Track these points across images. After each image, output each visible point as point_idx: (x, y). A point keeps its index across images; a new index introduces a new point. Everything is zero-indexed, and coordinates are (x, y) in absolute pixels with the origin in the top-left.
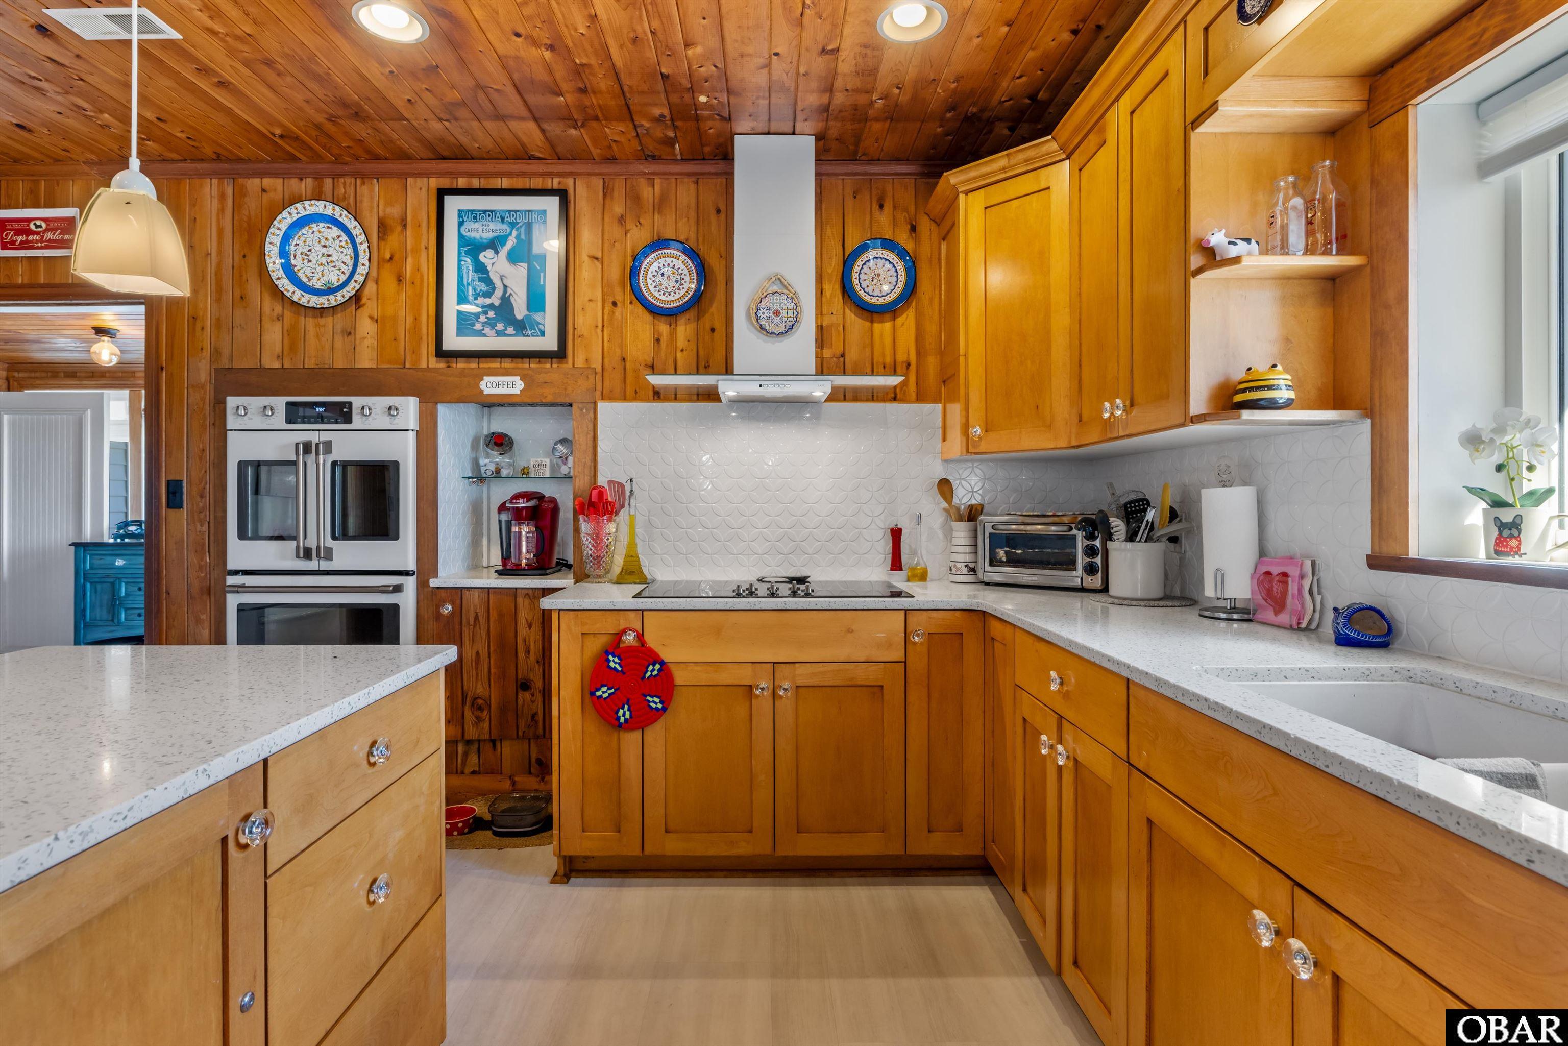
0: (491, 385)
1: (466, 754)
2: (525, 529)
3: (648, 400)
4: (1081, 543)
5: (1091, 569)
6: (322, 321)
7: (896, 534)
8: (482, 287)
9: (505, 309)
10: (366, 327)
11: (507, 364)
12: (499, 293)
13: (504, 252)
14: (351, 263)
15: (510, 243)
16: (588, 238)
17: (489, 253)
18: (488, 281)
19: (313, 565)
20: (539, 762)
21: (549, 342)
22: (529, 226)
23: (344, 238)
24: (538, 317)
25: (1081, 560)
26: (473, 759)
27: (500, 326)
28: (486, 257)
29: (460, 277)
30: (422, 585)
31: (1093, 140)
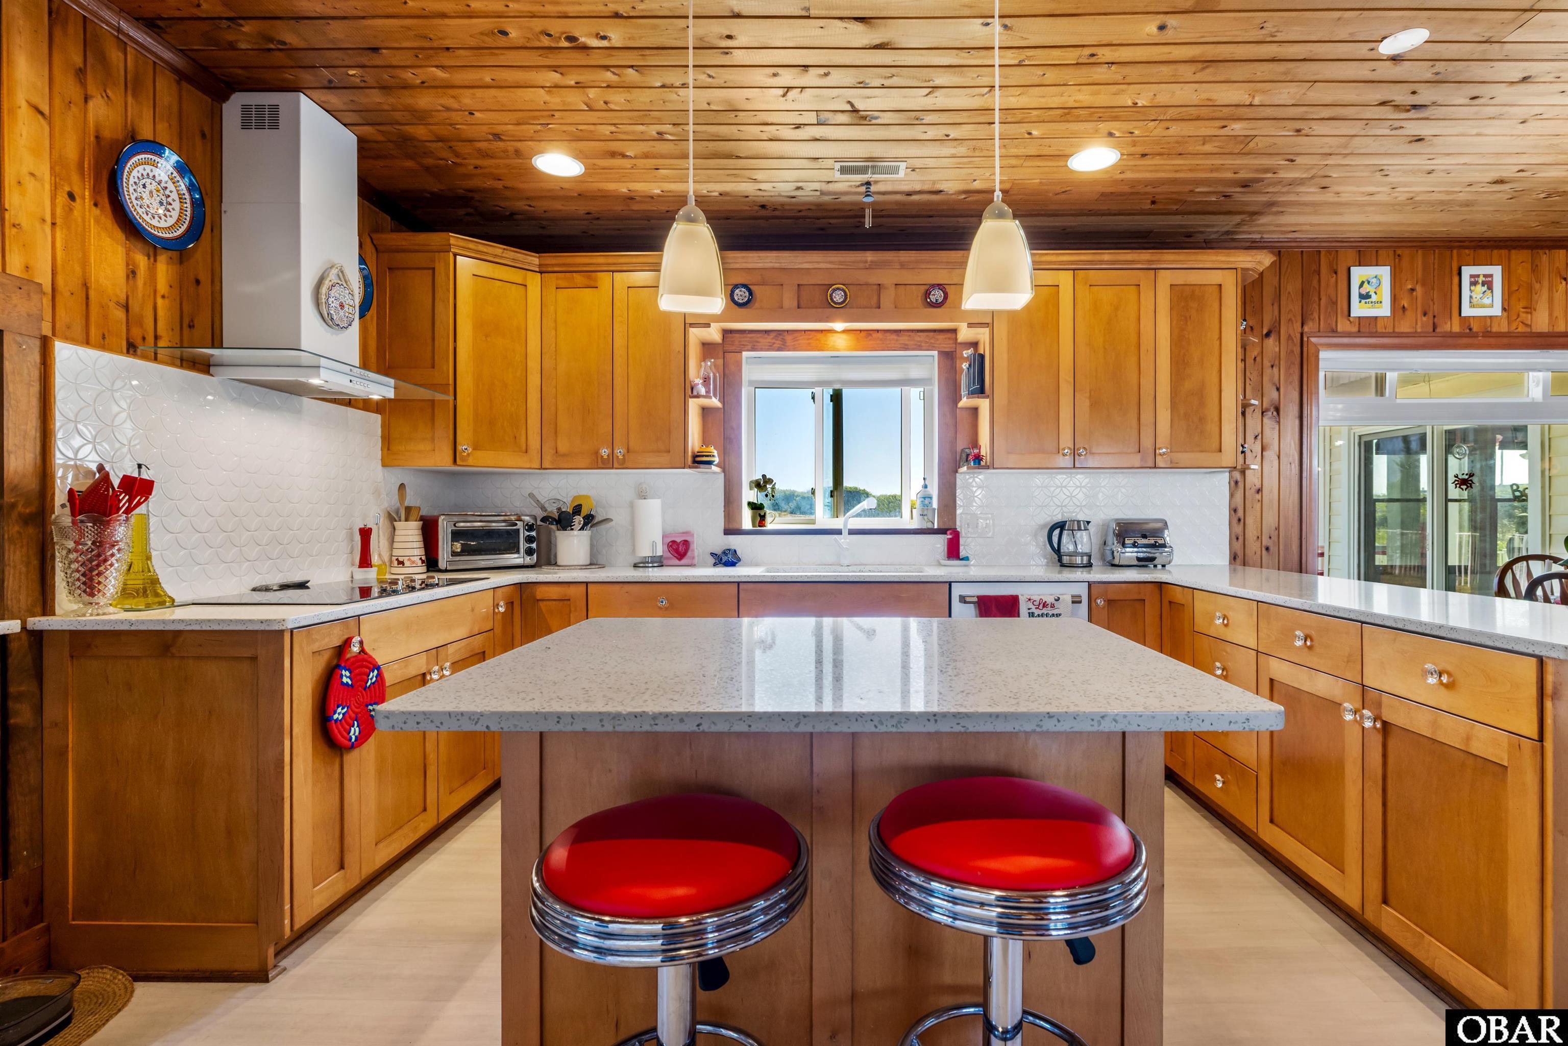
3: (120, 352)
4: (523, 534)
5: (530, 552)
7: (365, 534)
25: (523, 545)
31: (579, 279)
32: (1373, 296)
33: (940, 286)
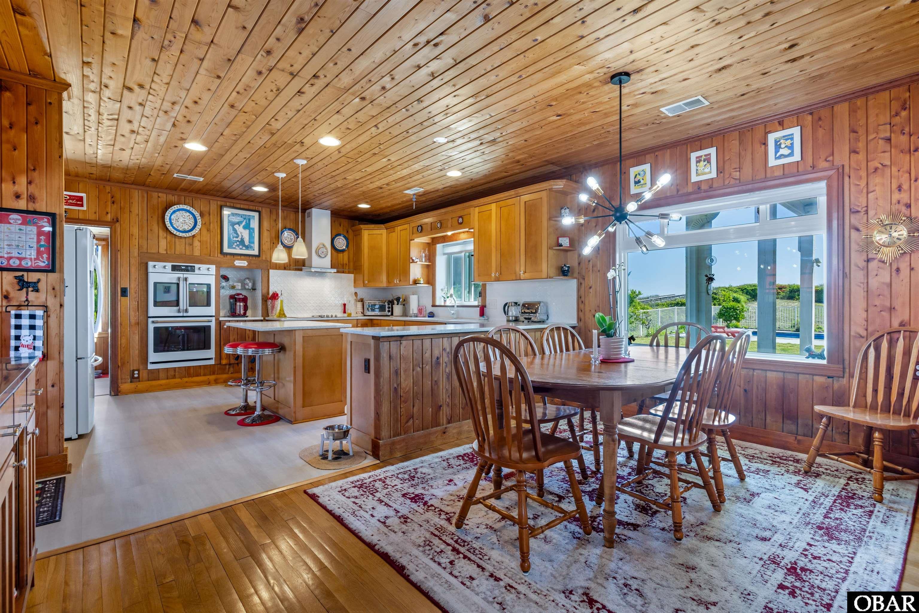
0: (238, 263)
1: (229, 368)
2: (242, 304)
3: (283, 270)
4: (387, 306)
5: (389, 311)
6: (181, 240)
7: (345, 305)
8: (235, 235)
9: (242, 242)
10: (197, 243)
11: (242, 257)
12: (240, 237)
13: (242, 226)
14: (193, 224)
15: (244, 224)
16: (266, 224)
17: (237, 226)
18: (237, 234)
19: (181, 314)
20: (252, 368)
21: (256, 252)
22: (249, 220)
23: (191, 216)
24: (252, 245)
25: (387, 309)
26: (231, 369)
27: (241, 247)
28: (236, 227)
29: (228, 231)
30: (217, 319)
31: (392, 229)
32: (642, 181)
33: (461, 217)
